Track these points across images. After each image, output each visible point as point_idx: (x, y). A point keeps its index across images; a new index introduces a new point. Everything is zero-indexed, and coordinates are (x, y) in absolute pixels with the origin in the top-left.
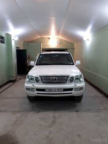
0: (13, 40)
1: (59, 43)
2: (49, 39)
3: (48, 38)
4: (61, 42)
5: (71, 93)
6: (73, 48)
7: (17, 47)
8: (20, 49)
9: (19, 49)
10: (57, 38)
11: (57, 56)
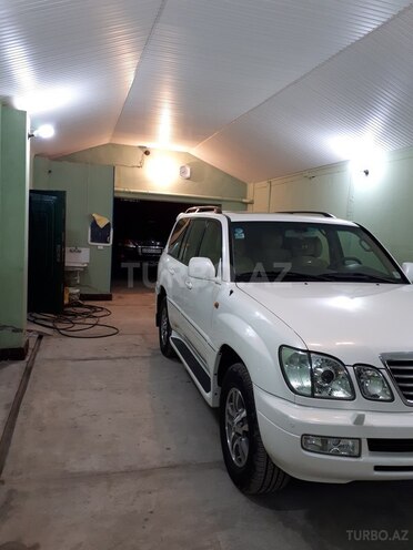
1: (188, 175)
2: (147, 153)
3: (140, 147)
4: (196, 171)
6: (244, 201)
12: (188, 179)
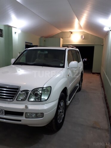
0: (15, 33)
1: (84, 38)
2: (72, 33)
3: (70, 32)
4: (85, 37)
5: (20, 121)
6: (102, 44)
7: (26, 42)
8: (33, 45)
9: (31, 45)
10: (81, 32)
11: (47, 52)
12: (84, 39)
